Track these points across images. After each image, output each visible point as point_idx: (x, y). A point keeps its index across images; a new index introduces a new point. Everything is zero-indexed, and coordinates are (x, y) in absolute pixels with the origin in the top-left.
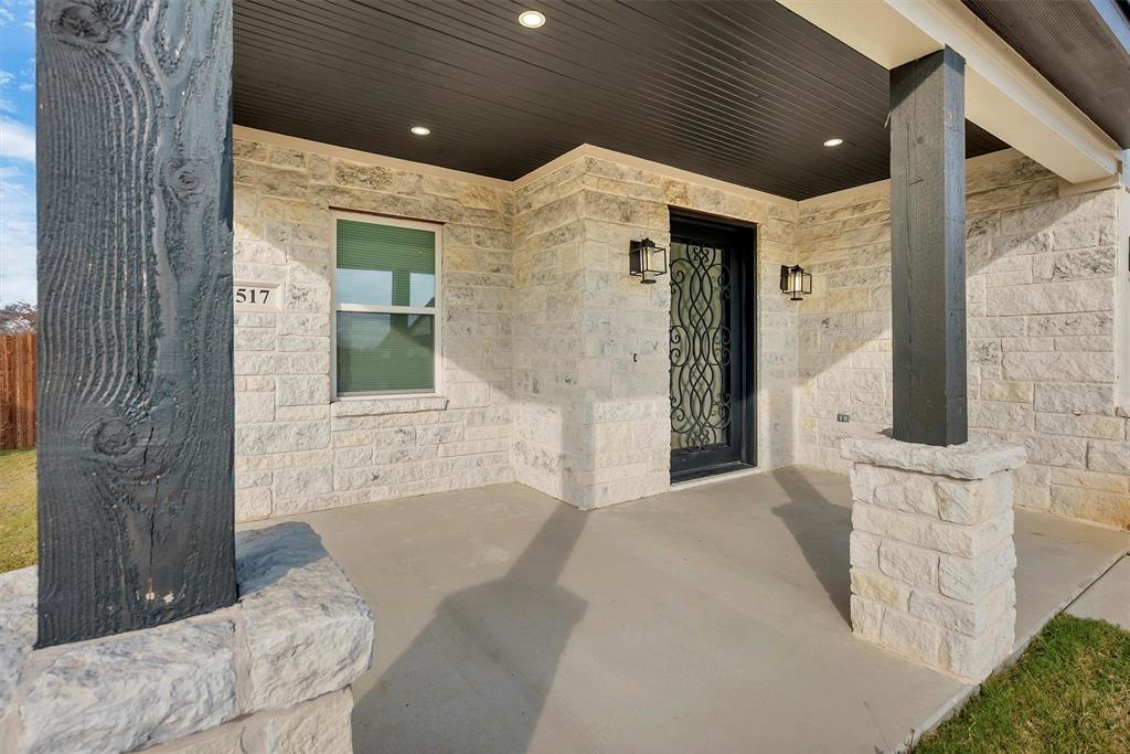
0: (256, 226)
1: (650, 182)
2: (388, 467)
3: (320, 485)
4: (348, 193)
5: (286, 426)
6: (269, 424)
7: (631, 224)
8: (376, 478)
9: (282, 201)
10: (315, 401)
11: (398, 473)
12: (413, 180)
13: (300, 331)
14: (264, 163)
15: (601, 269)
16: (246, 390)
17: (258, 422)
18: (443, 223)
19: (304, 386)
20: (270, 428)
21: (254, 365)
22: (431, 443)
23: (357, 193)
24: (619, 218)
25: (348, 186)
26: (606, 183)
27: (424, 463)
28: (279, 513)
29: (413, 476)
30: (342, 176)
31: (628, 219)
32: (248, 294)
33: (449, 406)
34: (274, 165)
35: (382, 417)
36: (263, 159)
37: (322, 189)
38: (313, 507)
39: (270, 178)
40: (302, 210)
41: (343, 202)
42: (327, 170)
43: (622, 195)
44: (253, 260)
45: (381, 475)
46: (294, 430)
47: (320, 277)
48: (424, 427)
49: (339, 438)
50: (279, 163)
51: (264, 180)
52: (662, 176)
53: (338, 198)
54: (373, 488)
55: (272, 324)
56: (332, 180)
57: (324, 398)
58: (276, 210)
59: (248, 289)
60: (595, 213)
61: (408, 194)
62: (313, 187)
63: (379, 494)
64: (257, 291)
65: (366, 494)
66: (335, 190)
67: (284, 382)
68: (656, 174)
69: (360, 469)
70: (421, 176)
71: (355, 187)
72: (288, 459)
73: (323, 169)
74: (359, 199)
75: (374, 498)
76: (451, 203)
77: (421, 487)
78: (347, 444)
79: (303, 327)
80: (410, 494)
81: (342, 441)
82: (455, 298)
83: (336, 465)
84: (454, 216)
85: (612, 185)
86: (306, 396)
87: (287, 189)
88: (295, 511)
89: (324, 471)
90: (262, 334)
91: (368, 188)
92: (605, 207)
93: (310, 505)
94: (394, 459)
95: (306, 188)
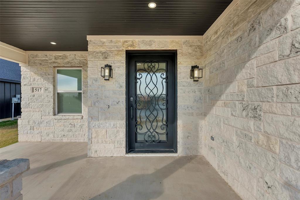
0: (38, 74)
1: (116, 43)
2: (67, 133)
3: (51, 136)
4: (57, 62)
5: (44, 121)
6: (40, 120)
7: (107, 60)
8: (64, 136)
9: (43, 67)
10: (50, 115)
11: (70, 135)
12: (73, 56)
13: (47, 98)
14: (39, 59)
15: (94, 77)
16: (36, 112)
17: (38, 119)
18: (82, 67)
19: (47, 111)
20: (41, 121)
21: (37, 106)
22: (79, 128)
23: (59, 62)
24: (102, 58)
25: (57, 61)
26: (96, 47)
27: (77, 133)
28: (43, 141)
29: (74, 136)
30: (56, 59)
31: (106, 58)
32: (37, 89)
33: (83, 118)
34: (41, 59)
35: (66, 120)
36: (39, 58)
37: (51, 63)
38: (50, 141)
39: (40, 62)
40: (47, 69)
41: (56, 65)
42: (52, 58)
43: (103, 50)
44: (37, 82)
45: (65, 135)
46: (46, 122)
47: (51, 84)
48: (77, 123)
49: (56, 124)
50: (42, 58)
51: (39, 63)
52: (121, 40)
53: (54, 64)
54: (63, 138)
55: (41, 96)
56: (53, 60)
57: (52, 115)
58: (42, 69)
59: (37, 88)
60: (92, 58)
61: (72, 60)
62: (49, 62)
63: (65, 140)
64: (39, 89)
65: (62, 140)
66: (54, 62)
67: (43, 110)
68: (118, 40)
69: (60, 133)
70: (75, 55)
71: (59, 61)
72: (44, 128)
73: (51, 57)
74: (60, 64)
75: (64, 141)
76: (84, 61)
77: (76, 139)
78: (57, 126)
79: (47, 97)
80: (73, 141)
81: (56, 126)
82: (85, 88)
83: (55, 131)
84: (85, 64)
85: (98, 47)
86: (48, 113)
87: (44, 64)
88: (46, 141)
89: (52, 132)
90: (39, 98)
91: (62, 60)
92: (96, 55)
93: (49, 140)
94: (69, 131)
95: (48, 63)
